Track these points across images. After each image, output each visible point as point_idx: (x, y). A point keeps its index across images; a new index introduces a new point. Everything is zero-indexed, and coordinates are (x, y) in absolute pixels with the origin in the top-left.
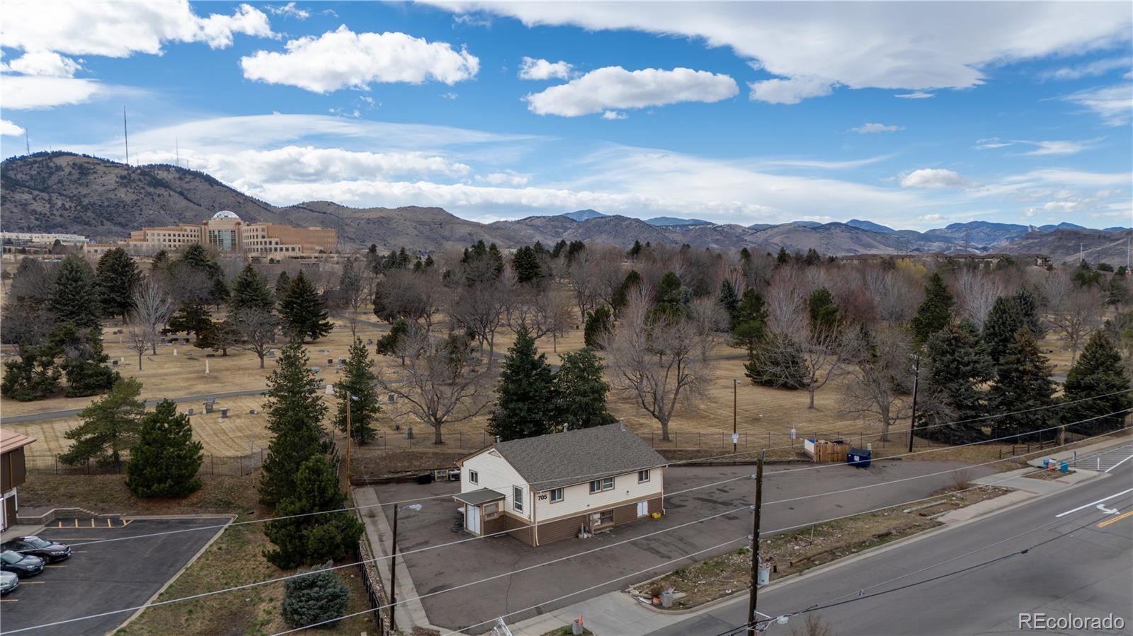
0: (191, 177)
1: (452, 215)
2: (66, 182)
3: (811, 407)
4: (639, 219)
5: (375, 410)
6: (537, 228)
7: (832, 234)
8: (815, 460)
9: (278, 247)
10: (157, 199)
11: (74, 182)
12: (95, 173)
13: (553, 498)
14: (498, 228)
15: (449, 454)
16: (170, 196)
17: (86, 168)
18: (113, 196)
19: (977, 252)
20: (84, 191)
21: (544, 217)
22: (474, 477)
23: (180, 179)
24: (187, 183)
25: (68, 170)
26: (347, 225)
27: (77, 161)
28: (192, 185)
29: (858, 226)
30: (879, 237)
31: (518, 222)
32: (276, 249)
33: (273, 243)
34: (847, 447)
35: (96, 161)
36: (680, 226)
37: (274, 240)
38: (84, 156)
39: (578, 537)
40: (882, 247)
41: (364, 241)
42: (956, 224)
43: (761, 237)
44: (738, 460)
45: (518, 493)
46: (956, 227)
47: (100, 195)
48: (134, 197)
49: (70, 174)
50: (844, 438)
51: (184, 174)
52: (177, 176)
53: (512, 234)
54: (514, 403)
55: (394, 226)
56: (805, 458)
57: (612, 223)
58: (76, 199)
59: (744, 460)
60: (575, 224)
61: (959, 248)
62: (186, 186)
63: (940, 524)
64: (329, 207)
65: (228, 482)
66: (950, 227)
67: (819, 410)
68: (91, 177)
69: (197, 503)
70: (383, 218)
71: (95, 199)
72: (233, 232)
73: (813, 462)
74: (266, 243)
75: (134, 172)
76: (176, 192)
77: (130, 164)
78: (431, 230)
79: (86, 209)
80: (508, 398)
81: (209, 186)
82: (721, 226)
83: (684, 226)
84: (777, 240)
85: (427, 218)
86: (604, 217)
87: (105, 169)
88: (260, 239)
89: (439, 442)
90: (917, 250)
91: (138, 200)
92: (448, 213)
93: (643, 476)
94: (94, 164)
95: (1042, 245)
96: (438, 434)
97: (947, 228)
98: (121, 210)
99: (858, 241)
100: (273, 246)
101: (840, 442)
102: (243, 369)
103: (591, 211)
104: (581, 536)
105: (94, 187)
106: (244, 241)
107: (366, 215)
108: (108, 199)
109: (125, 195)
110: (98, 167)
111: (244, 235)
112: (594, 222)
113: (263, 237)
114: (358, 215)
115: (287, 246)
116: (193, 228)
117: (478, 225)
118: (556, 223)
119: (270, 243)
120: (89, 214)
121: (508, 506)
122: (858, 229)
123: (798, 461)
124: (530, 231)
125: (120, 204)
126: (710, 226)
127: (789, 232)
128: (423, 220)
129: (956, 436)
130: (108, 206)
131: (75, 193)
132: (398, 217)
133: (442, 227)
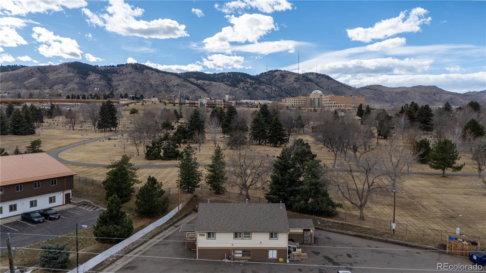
0: (321, 77)
1: (441, 89)
2: (277, 81)
9: (335, 105)
10: (307, 86)
11: (280, 81)
12: (287, 77)
16: (312, 85)
17: (284, 75)
18: (292, 86)
20: (283, 84)
23: (317, 78)
24: (319, 79)
25: (278, 77)
26: (385, 95)
27: (282, 73)
28: (321, 80)
32: (334, 106)
33: (333, 103)
35: (288, 73)
37: (333, 102)
38: (284, 71)
41: (393, 102)
47: (288, 85)
48: (299, 86)
49: (279, 78)
51: (318, 76)
52: (316, 76)
55: (409, 95)
58: (280, 87)
62: (319, 80)
64: (379, 87)
68: (286, 79)
70: (404, 91)
71: (286, 87)
72: (319, 99)
74: (330, 103)
75: (300, 76)
76: (314, 83)
77: (299, 73)
78: (429, 97)
79: (282, 91)
81: (327, 80)
87: (291, 75)
88: (328, 102)
91: (300, 87)
92: (439, 88)
94: (287, 74)
98: (294, 91)
100: (333, 105)
105: (286, 82)
106: (323, 103)
107: (396, 90)
108: (290, 87)
109: (296, 85)
110: (288, 75)
111: (323, 100)
113: (330, 101)
114: (392, 90)
115: (338, 105)
116: (304, 98)
117: (456, 94)
119: (332, 103)
120: (283, 93)
125: (294, 88)
128: (425, 92)
130: (290, 90)
131: (280, 85)
132: (412, 91)
133: (435, 95)
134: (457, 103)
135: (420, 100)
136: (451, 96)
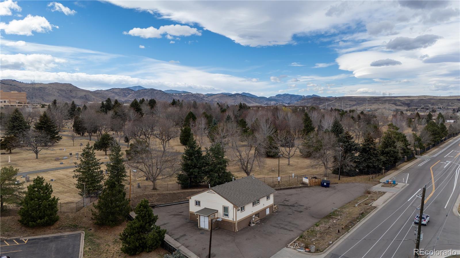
1: (76, 87)
3: (289, 165)
4: (161, 90)
5: (125, 176)
6: (116, 93)
7: (236, 98)
8: (309, 185)
13: (242, 210)
14: (98, 93)
15: (164, 194)
19: (286, 105)
21: (119, 89)
22: (198, 203)
29: (245, 95)
30: (253, 99)
31: (107, 90)
34: (320, 180)
36: (178, 94)
39: (250, 226)
40: (254, 103)
42: (279, 94)
43: (210, 98)
44: (282, 187)
45: (226, 209)
46: (279, 96)
50: (317, 176)
53: (105, 95)
54: (192, 169)
55: (47, 91)
56: (305, 185)
57: (150, 92)
59: (284, 187)
60: (133, 92)
61: (280, 103)
63: (375, 207)
64: (13, 82)
65: (71, 216)
66: (277, 96)
67: (292, 166)
69: (59, 228)
70: (42, 88)
73: (308, 187)
78: (66, 93)
80: (186, 167)
82: (195, 94)
83: (179, 94)
84: (216, 100)
85: (64, 88)
86: (146, 89)
89: (155, 189)
90: (266, 104)
93: (268, 198)
95: (308, 103)
96: (154, 185)
97: (276, 96)
99: (246, 100)
101: (316, 178)
102: (27, 159)
103: (139, 87)
104: (251, 225)
107: (33, 86)
112: (142, 91)
114: (28, 86)
117: (89, 91)
118: (124, 91)
121: (220, 215)
122: (245, 96)
123: (303, 186)
124: (113, 95)
126: (190, 94)
127: (221, 97)
128: (62, 89)
129: (351, 173)
132: (49, 87)
133: (71, 92)
134: (91, 99)
135: (59, 96)
136: (85, 93)
